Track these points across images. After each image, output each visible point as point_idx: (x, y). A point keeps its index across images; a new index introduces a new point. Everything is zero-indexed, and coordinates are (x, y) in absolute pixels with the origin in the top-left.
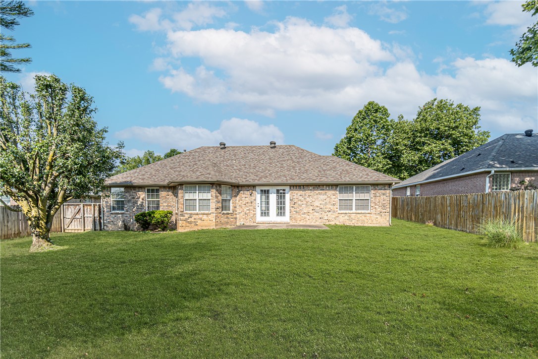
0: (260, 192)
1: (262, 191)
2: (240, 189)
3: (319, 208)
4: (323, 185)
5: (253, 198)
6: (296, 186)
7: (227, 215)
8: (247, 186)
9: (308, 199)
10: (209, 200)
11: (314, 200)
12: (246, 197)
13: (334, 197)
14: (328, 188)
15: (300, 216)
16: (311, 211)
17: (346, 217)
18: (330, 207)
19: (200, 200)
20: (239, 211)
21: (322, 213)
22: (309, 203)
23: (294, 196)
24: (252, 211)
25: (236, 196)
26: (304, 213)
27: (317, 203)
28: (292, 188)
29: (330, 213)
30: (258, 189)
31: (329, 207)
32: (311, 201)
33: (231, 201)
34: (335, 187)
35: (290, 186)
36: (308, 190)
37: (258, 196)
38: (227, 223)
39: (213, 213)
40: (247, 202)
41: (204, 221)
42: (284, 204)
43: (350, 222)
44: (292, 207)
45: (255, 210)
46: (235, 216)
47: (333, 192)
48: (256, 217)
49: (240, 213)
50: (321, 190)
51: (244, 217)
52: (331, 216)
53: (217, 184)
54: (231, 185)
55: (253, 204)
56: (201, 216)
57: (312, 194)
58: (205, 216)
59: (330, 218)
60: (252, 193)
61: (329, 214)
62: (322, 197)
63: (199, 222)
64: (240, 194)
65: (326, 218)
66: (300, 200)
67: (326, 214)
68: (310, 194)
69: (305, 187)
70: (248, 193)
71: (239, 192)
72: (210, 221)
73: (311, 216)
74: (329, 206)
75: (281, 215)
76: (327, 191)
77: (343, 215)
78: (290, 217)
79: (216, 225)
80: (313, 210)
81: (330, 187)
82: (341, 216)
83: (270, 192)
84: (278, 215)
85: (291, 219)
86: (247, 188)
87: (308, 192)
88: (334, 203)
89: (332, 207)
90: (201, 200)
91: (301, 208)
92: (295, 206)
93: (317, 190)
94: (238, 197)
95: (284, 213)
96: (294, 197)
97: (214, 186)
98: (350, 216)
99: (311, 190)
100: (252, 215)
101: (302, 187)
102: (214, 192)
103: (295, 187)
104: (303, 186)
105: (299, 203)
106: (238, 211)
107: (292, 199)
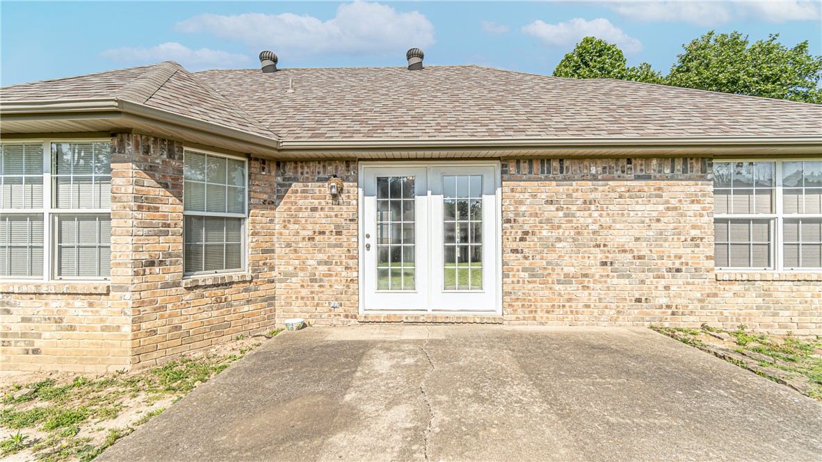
0: (373, 185)
1: (381, 181)
2: (290, 174)
3: (630, 256)
4: (648, 158)
5: (346, 212)
6: (530, 160)
7: (219, 292)
8: (319, 160)
9: (582, 218)
10: (107, 217)
11: (606, 221)
12: (314, 209)
13: (697, 207)
14: (667, 171)
15: (547, 292)
16: (597, 271)
17: (752, 298)
18: (681, 251)
19: (63, 218)
20: (282, 269)
21: (642, 276)
22: (586, 236)
23: (521, 202)
24: (339, 269)
25: (271, 204)
26: (568, 279)
27: (621, 236)
28: (512, 169)
29: (680, 279)
30: (368, 174)
31: (673, 252)
32: (595, 227)
33: (247, 227)
34: (697, 166)
35: (505, 161)
36: (583, 178)
37: (370, 204)
38: (219, 329)
39: (121, 288)
40: (317, 228)
41: (72, 328)
42: (478, 237)
43: (769, 320)
44: (515, 251)
45: (352, 263)
46: (264, 290)
47: (691, 187)
48: (356, 293)
49: (287, 276)
50: (638, 178)
51: (305, 292)
52: (684, 291)
53: (147, 135)
54: (248, 156)
55: (344, 238)
56: (56, 304)
57: (598, 195)
58: (79, 303)
59: (678, 301)
60: (341, 191)
61: (677, 282)
62: (644, 209)
63: (49, 337)
64: (290, 197)
65: (664, 301)
66: (549, 221)
67: (663, 282)
68: (592, 196)
69: (566, 163)
70: (326, 189)
71: (285, 185)
72: (105, 329)
73: (597, 290)
74: (673, 248)
75: (464, 284)
76: (662, 184)
77: (737, 287)
78: (505, 294)
79: (138, 354)
80: (604, 264)
81: (679, 166)
82: (728, 292)
83: (417, 187)
84: (449, 283)
85: (507, 305)
86: (319, 168)
87: (581, 189)
88: (694, 233)
89: (686, 252)
90: (71, 217)
91: (552, 257)
92: (527, 246)
93: (620, 178)
94: (282, 207)
95: (478, 274)
96: (523, 208)
97: (130, 148)
98: (767, 294)
99: (595, 178)
100: (339, 287)
101: (555, 164)
102: (126, 174)
103: (525, 167)
104: (561, 159)
105: (545, 233)
106: (281, 267)
107: (511, 216)
